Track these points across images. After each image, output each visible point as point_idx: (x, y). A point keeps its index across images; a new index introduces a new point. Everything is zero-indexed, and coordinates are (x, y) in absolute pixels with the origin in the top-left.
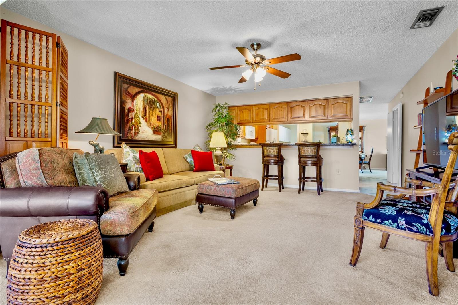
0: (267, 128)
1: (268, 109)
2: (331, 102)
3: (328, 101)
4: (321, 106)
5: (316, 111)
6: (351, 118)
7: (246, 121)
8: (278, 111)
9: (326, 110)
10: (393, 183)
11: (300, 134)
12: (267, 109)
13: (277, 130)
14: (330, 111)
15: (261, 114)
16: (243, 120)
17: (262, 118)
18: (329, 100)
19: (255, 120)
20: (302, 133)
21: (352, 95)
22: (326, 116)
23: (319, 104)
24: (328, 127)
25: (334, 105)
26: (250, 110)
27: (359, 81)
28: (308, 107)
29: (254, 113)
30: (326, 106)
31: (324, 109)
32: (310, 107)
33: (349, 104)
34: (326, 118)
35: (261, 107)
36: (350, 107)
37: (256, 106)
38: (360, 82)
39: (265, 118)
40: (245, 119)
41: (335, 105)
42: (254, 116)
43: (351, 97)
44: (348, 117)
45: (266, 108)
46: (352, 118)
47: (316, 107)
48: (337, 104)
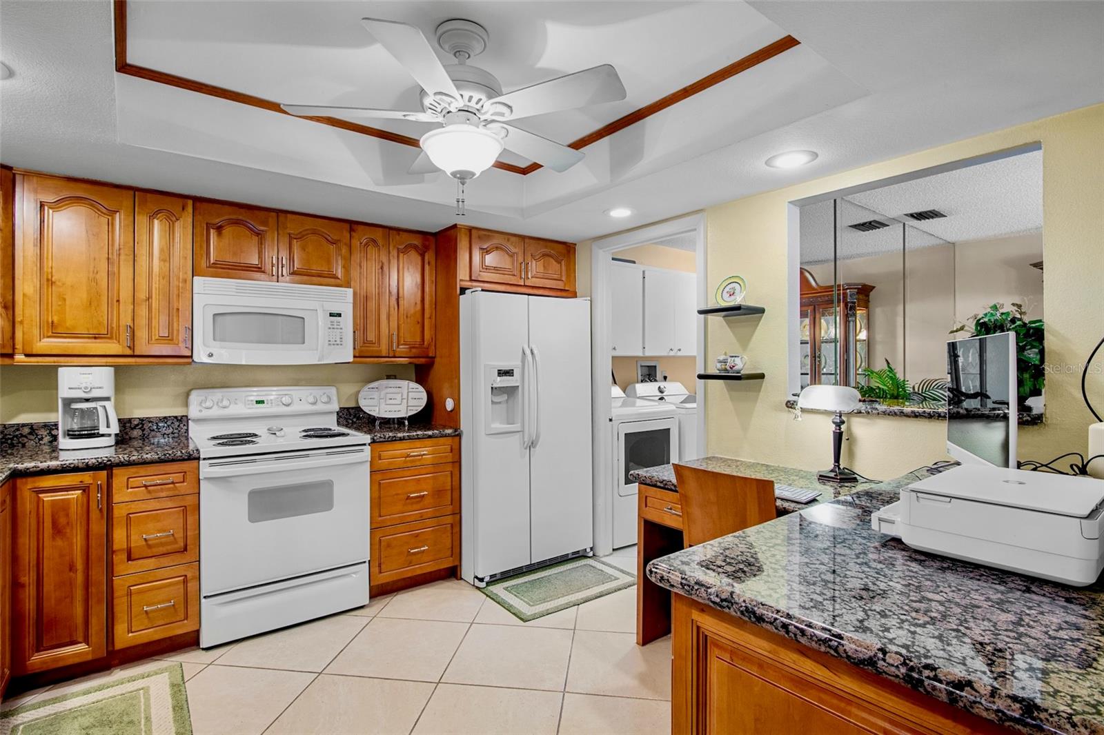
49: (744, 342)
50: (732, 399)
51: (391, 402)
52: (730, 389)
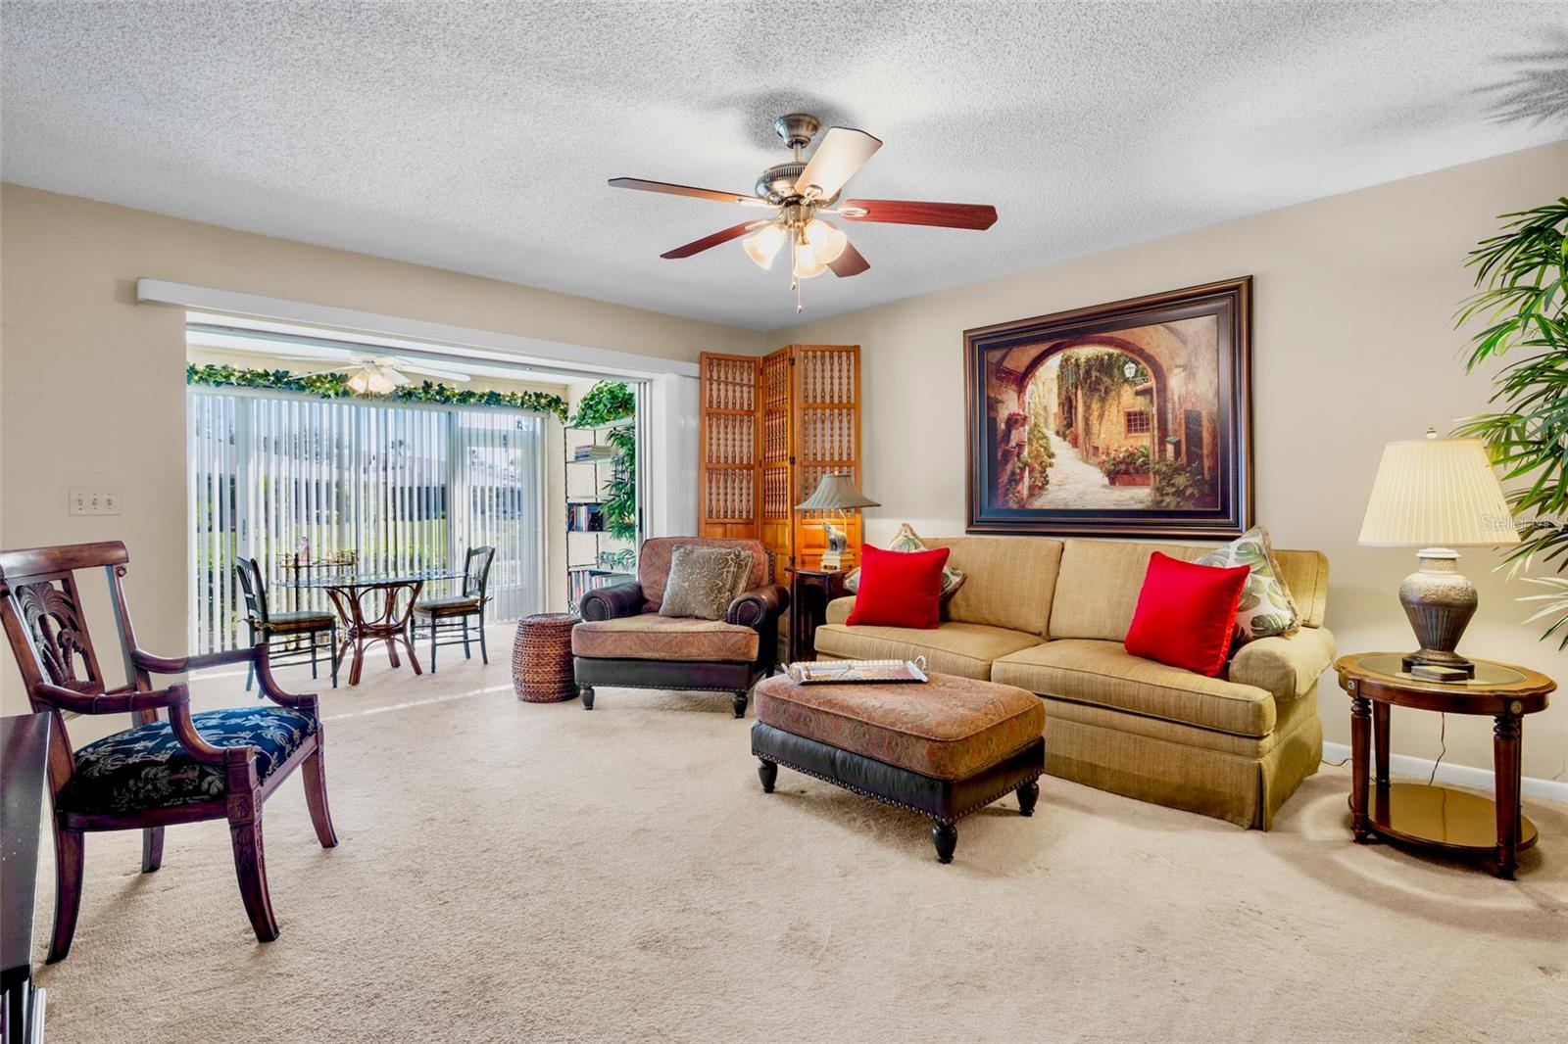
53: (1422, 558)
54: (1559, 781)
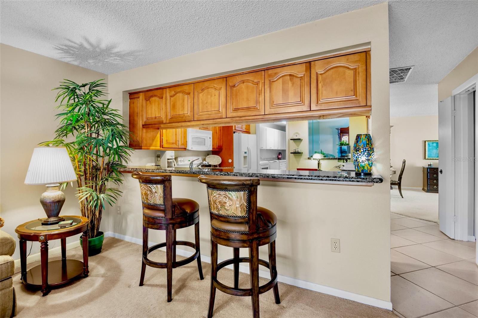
0: (234, 132)
1: (192, 94)
2: (318, 69)
3: (310, 63)
4: (295, 79)
5: (285, 91)
6: (366, 106)
7: (156, 120)
8: (209, 96)
9: (307, 89)
10: (456, 239)
11: (289, 140)
12: (189, 94)
13: (255, 134)
14: (314, 91)
15: (179, 104)
16: (152, 118)
17: (181, 113)
18: (312, 63)
19: (169, 117)
20: (291, 139)
21: (369, 43)
22: (307, 102)
23: (290, 75)
24: (337, 129)
25: (324, 75)
26: (162, 98)
27: (386, 4)
28: (267, 82)
29: (168, 104)
30: (307, 79)
31: (301, 87)
32: (271, 83)
33: (362, 69)
34: (305, 108)
35: (179, 89)
36: (365, 76)
37: (171, 89)
38: (390, 6)
39: (186, 112)
40: (153, 116)
41: (327, 73)
42: (168, 110)
43: (365, 51)
44: (359, 103)
45: (187, 91)
46: (370, 106)
47: (283, 83)
48: (330, 72)
49: (298, 146)
50: (295, 158)
51: (213, 161)
52: (295, 156)
53: (48, 187)
54: (54, 248)
